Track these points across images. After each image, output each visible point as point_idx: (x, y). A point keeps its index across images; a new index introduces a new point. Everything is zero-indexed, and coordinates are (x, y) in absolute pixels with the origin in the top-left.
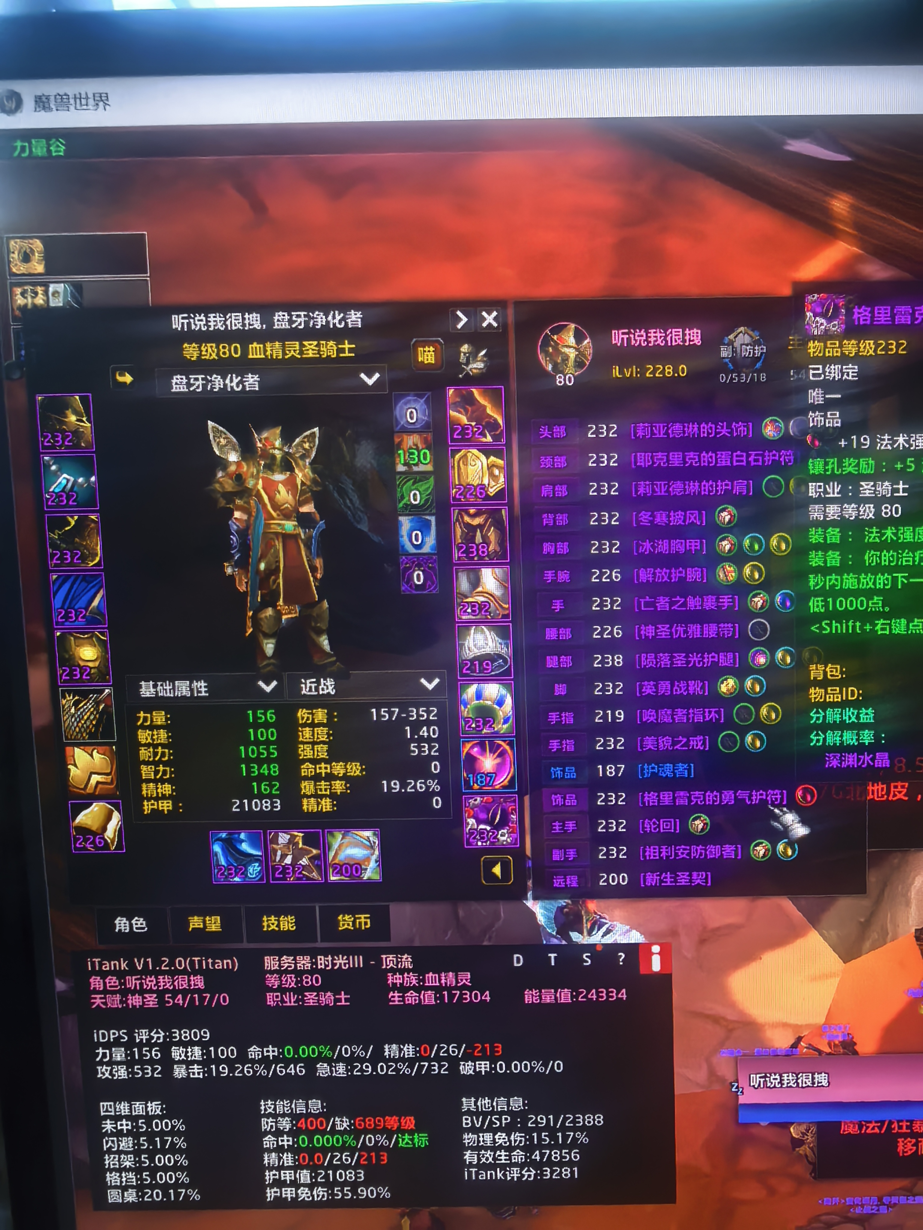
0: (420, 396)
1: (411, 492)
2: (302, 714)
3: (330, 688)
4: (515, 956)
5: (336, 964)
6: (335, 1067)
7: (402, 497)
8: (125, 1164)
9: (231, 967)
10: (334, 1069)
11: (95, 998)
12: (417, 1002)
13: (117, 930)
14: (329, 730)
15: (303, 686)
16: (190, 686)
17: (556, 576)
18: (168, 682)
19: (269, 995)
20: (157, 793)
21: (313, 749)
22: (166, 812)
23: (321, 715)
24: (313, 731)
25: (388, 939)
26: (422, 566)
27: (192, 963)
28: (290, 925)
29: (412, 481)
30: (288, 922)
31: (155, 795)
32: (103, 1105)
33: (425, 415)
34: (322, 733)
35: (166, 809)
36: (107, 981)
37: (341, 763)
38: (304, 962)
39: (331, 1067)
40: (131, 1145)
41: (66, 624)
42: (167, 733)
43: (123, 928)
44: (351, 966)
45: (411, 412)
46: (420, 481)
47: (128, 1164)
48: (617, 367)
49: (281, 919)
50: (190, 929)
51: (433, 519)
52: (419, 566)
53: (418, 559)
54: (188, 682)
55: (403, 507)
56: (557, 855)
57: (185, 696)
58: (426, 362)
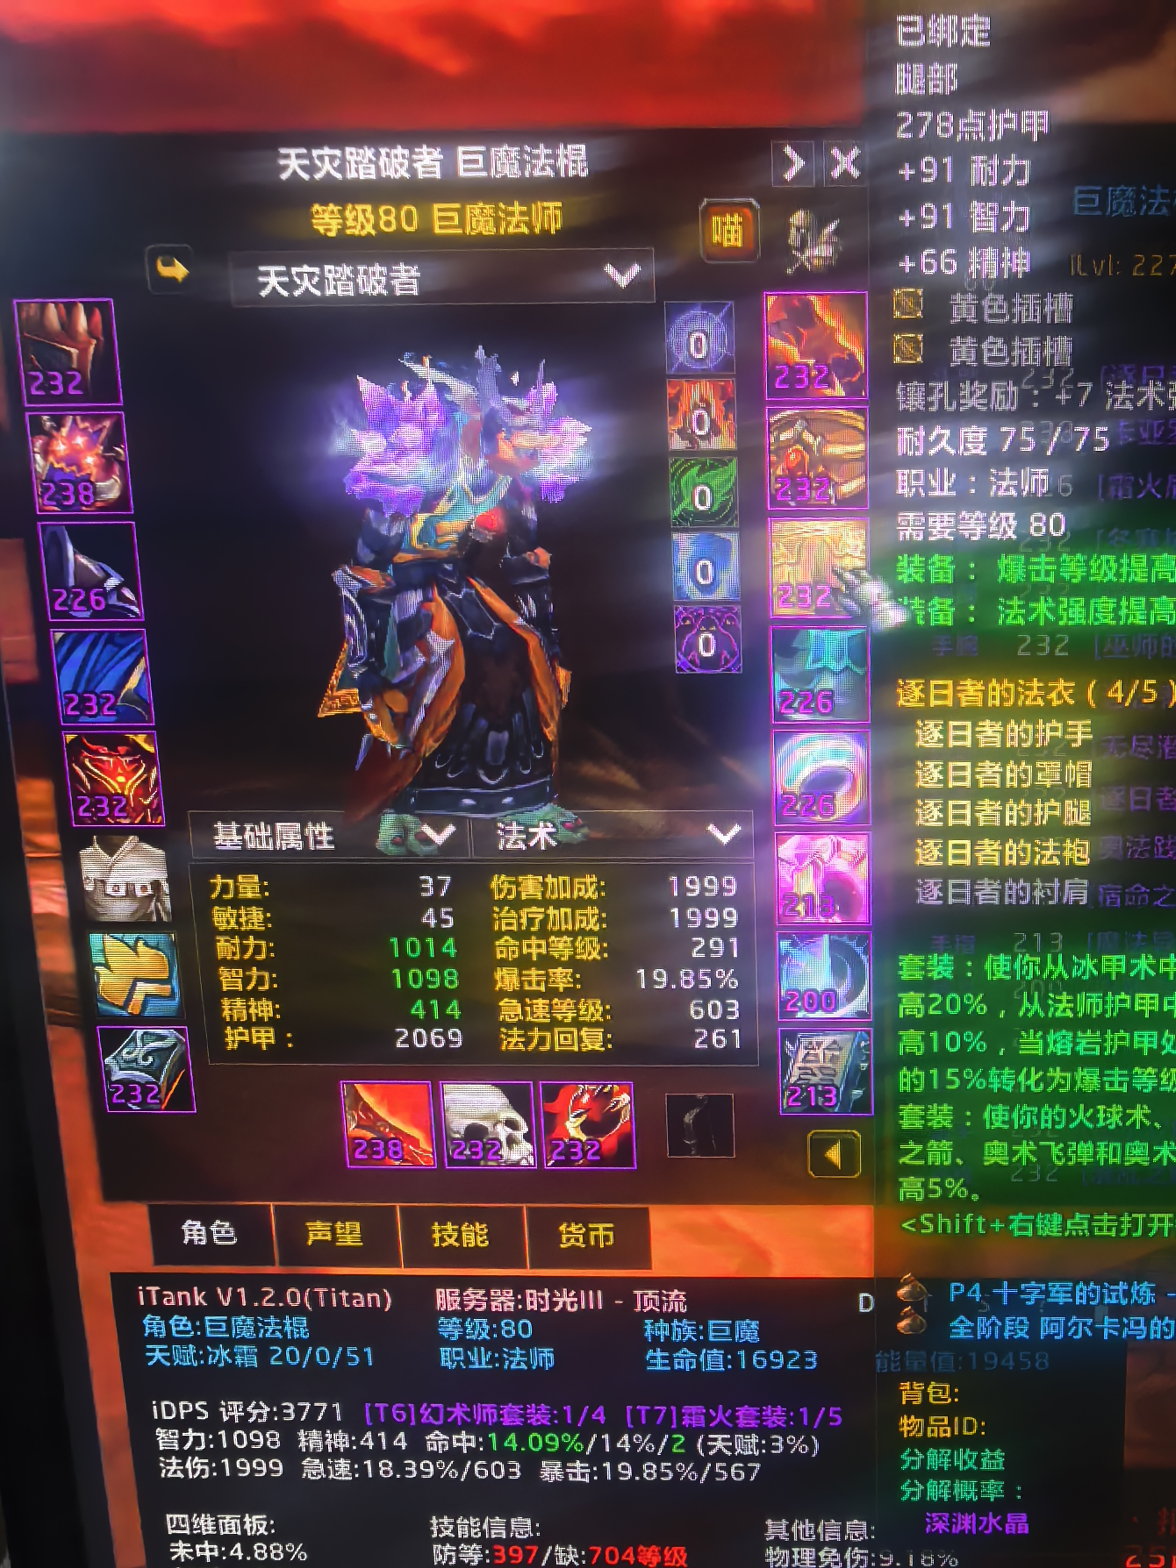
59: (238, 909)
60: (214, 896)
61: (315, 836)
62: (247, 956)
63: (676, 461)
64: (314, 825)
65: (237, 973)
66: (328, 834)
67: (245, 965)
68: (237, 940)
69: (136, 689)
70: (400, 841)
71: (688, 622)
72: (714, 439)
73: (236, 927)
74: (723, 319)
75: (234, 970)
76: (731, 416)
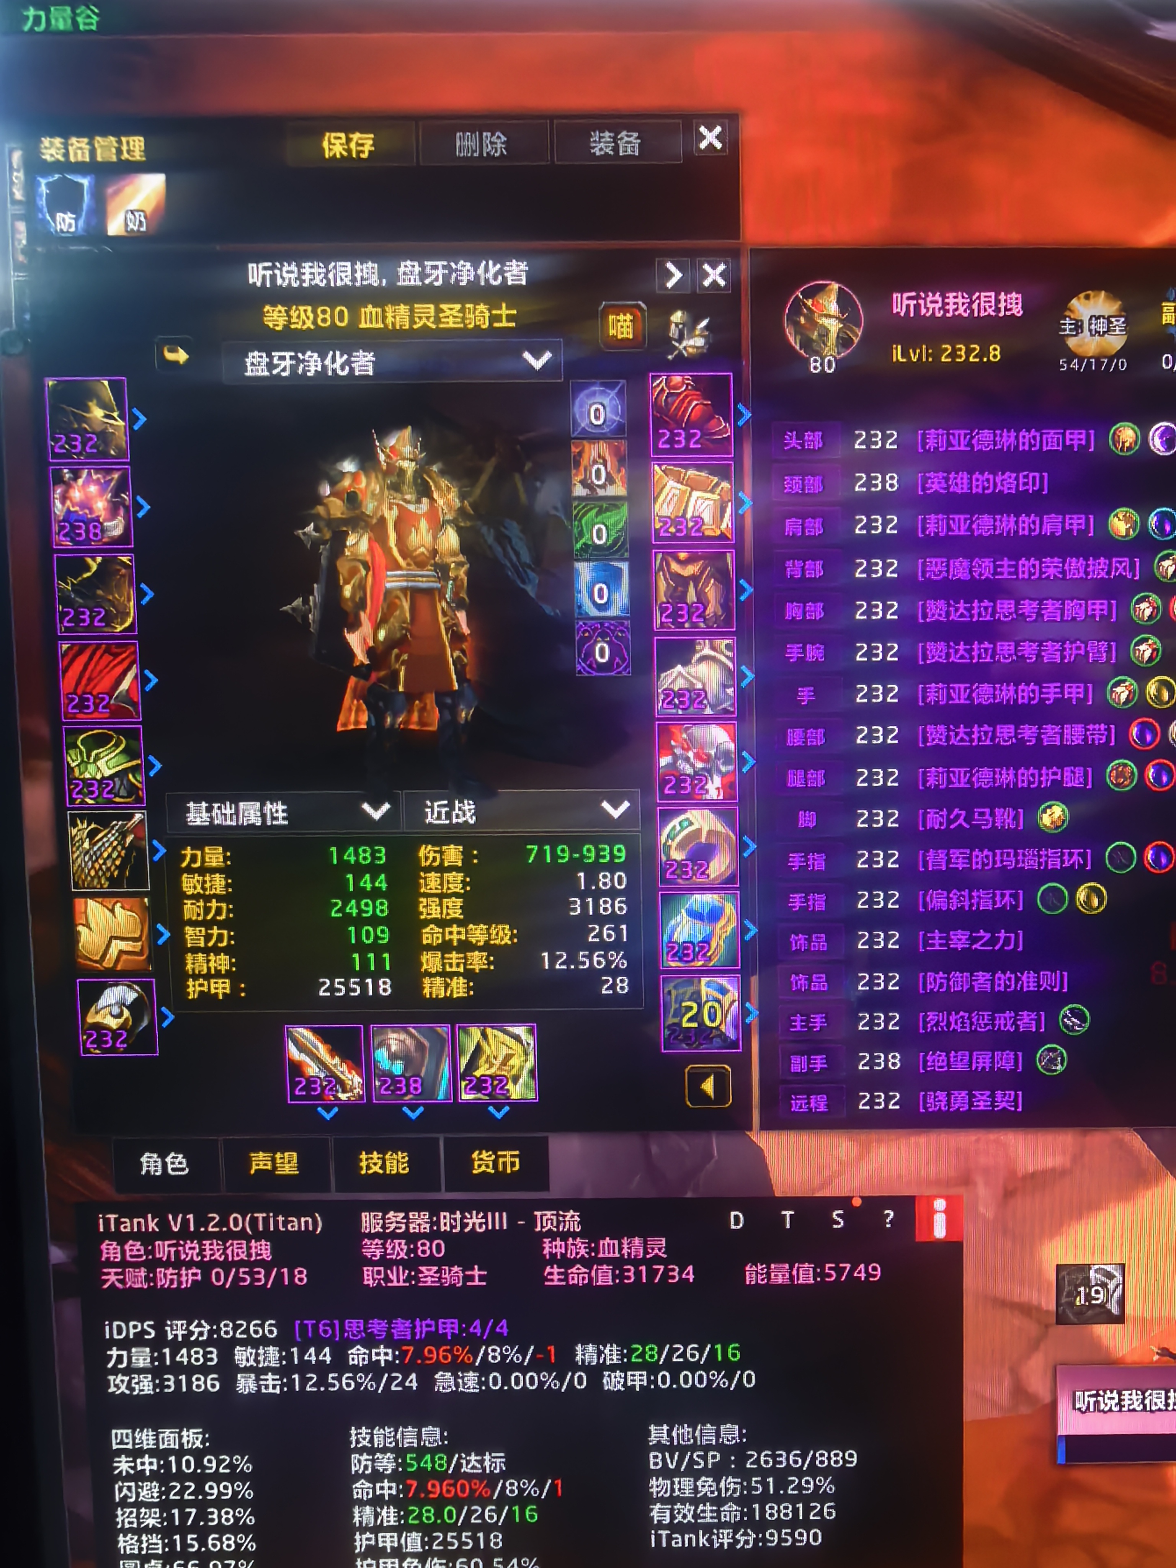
0: (611, 386)
1: (593, 526)
2: (425, 852)
3: (468, 814)
4: (733, 1214)
5: (467, 1224)
6: (463, 1378)
7: (581, 534)
8: (147, 1522)
9: (311, 1228)
10: (460, 1381)
11: (109, 1274)
12: (586, 1281)
13: (143, 1172)
14: (465, 877)
15: (428, 810)
16: (261, 810)
17: (805, 652)
18: (228, 804)
19: (367, 1271)
20: (209, 969)
21: (441, 905)
22: (221, 997)
23: (453, 854)
24: (442, 878)
25: (546, 1187)
26: (608, 635)
27: (254, 1222)
28: (401, 1167)
29: (594, 512)
30: (398, 1162)
31: (205, 971)
32: (116, 1434)
33: (617, 414)
34: (455, 881)
35: (220, 991)
36: (127, 1247)
37: (482, 926)
38: (420, 1222)
39: (456, 1377)
40: (155, 1495)
41: (78, 716)
42: (226, 879)
43: (152, 1169)
44: (490, 1227)
45: (597, 410)
46: (607, 510)
47: (151, 1522)
48: (899, 347)
49: (387, 1156)
50: (252, 1172)
51: (625, 566)
52: (603, 635)
53: (602, 624)
54: (258, 804)
55: (581, 548)
56: (798, 1064)
57: (253, 825)
58: (620, 337)
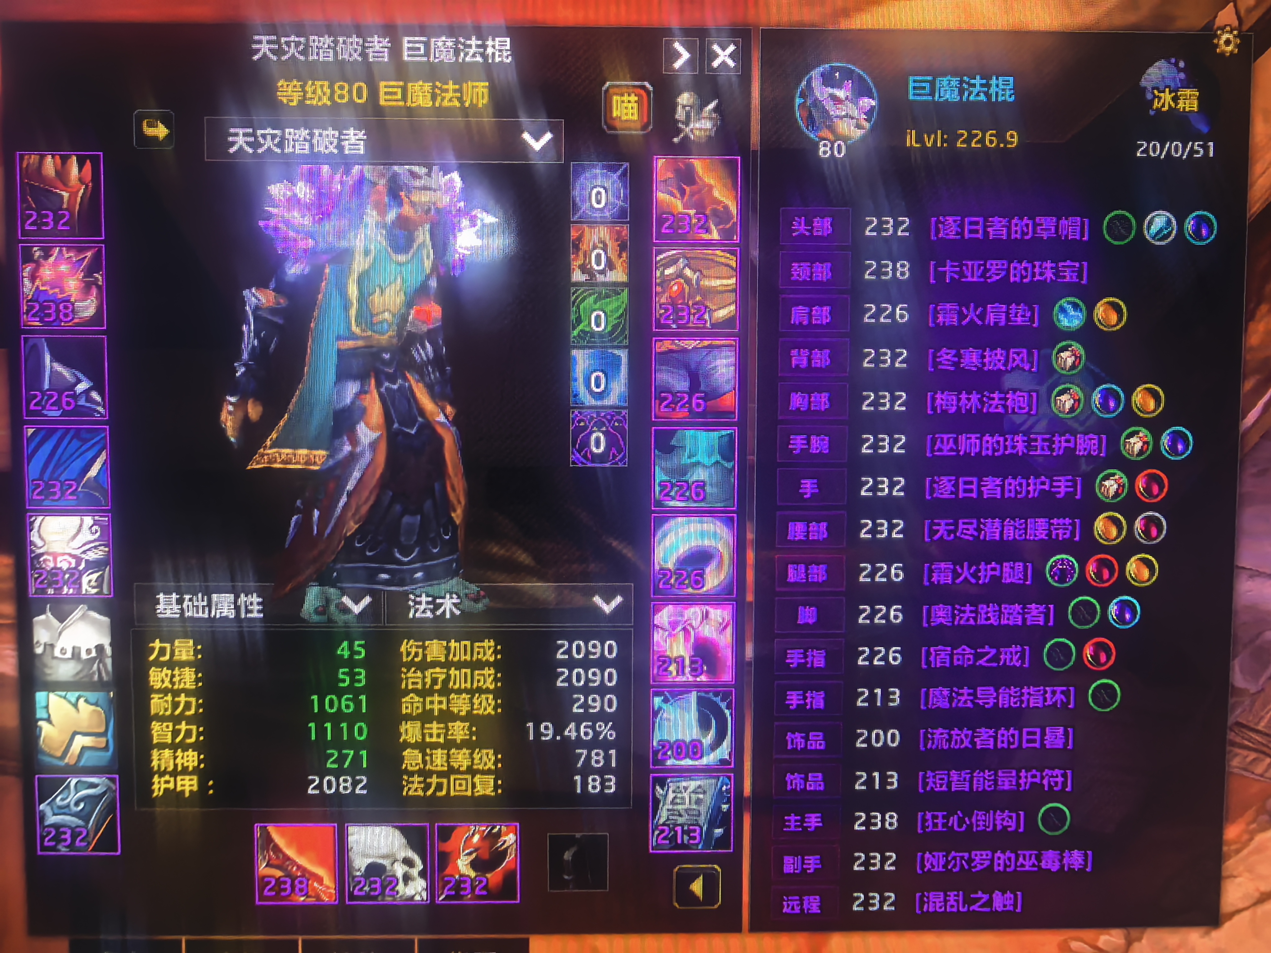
59: (173, 670)
60: (152, 658)
61: (246, 607)
62: (177, 712)
63: (577, 290)
64: (246, 596)
65: (167, 727)
66: (259, 604)
67: (176, 720)
68: (169, 698)
69: (95, 477)
70: (323, 610)
71: (582, 424)
72: (608, 273)
73: (170, 686)
74: (620, 177)
75: (165, 724)
76: (624, 255)
